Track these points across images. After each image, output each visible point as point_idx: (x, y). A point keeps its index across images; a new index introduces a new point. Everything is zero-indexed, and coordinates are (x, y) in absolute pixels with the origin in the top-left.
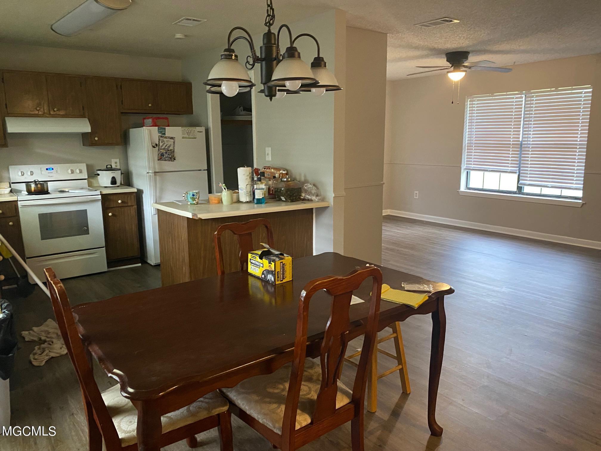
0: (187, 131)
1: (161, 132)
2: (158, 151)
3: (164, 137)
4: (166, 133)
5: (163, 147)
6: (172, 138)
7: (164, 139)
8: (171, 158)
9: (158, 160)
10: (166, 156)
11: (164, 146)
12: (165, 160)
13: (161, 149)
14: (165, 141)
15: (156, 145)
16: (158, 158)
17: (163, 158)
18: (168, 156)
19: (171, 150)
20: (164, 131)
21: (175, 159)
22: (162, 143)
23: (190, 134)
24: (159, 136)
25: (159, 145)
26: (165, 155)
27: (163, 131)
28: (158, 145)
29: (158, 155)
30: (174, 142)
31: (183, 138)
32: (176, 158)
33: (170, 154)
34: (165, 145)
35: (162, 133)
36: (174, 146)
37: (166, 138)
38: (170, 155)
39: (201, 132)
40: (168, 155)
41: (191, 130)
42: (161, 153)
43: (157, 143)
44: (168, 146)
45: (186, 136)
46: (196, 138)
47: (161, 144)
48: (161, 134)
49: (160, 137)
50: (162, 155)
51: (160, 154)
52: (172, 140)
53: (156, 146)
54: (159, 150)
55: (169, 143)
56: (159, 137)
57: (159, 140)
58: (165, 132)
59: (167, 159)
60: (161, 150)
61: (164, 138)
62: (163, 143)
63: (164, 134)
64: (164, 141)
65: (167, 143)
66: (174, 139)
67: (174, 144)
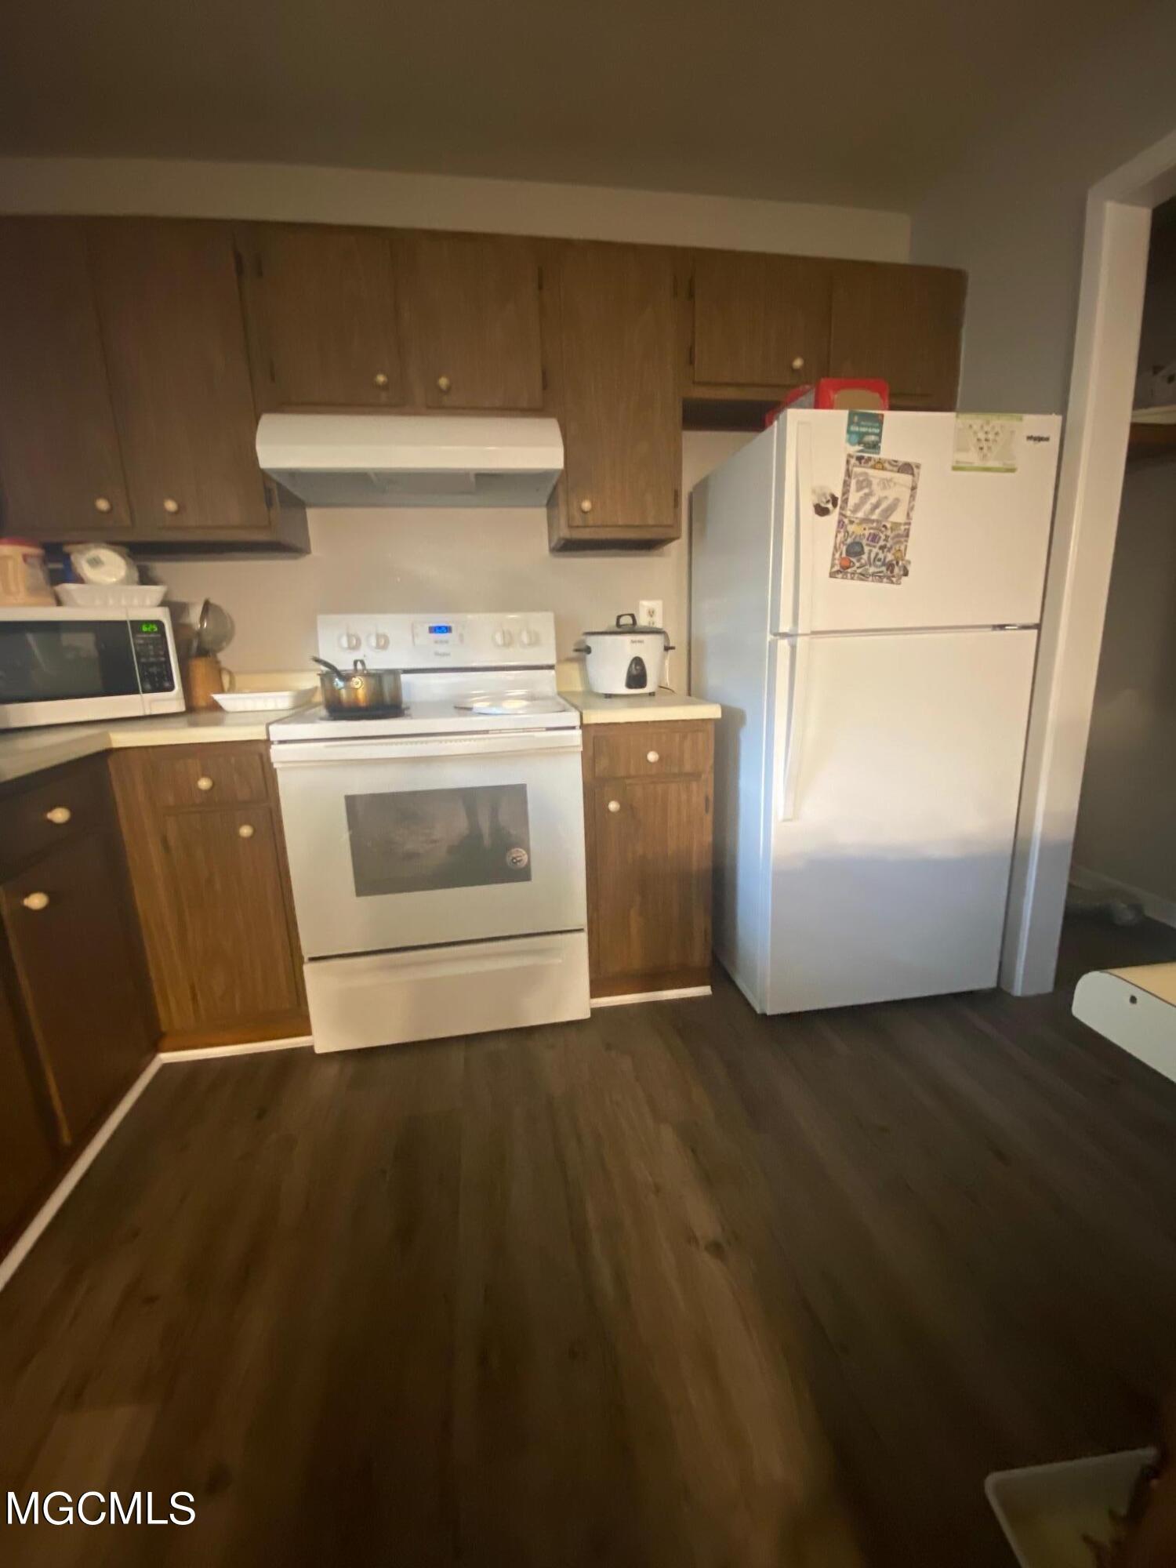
0: (982, 436)
1: (862, 435)
2: (838, 532)
3: (872, 463)
4: (883, 445)
5: (860, 515)
6: (907, 468)
7: (871, 472)
8: (890, 567)
9: (832, 575)
10: (873, 556)
11: (867, 507)
12: (864, 576)
13: (851, 522)
14: (875, 482)
15: (834, 500)
16: (832, 566)
17: (857, 564)
18: (881, 556)
19: (896, 525)
20: (877, 431)
21: (906, 574)
22: (859, 489)
23: (989, 448)
24: (850, 456)
25: (846, 501)
26: (866, 549)
27: (870, 430)
28: (839, 502)
29: (836, 549)
30: (914, 488)
31: (955, 469)
32: (911, 569)
34: (873, 500)
35: (866, 441)
36: (911, 508)
37: (880, 465)
38: (889, 550)
40: (882, 548)
41: (997, 429)
42: (849, 541)
45: (972, 457)
46: (1012, 470)
47: (854, 498)
48: (860, 448)
49: (853, 461)
50: (854, 550)
51: (844, 549)
52: (906, 479)
53: (830, 506)
54: (841, 524)
55: (891, 494)
56: (848, 462)
57: (848, 474)
58: (879, 435)
59: (872, 570)
60: (851, 528)
61: (873, 467)
62: (866, 491)
63: (875, 447)
64: (869, 484)
65: (883, 494)
66: (915, 470)
67: (913, 497)
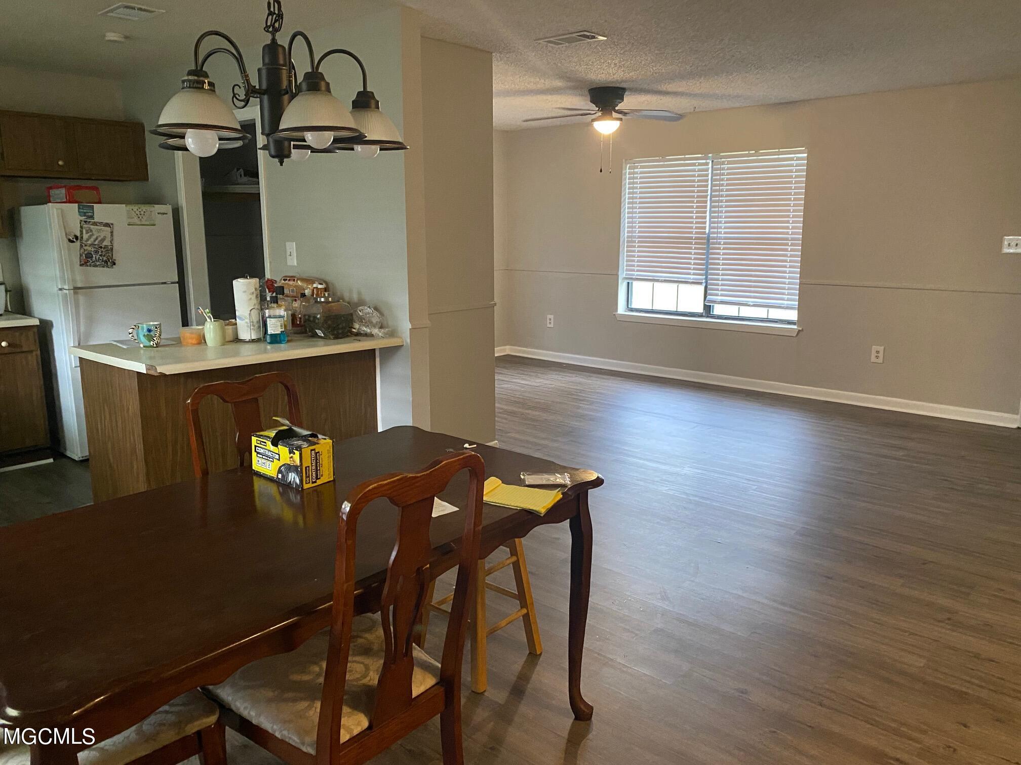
0: (139, 213)
1: (85, 213)
2: (80, 249)
3: (91, 223)
4: (95, 216)
5: (89, 242)
6: (107, 225)
7: (92, 227)
8: (106, 262)
9: (81, 265)
10: (97, 258)
11: (92, 239)
12: (95, 266)
13: (86, 245)
14: (94, 231)
15: (77, 238)
16: (80, 262)
17: (91, 261)
18: (101, 258)
19: (106, 247)
20: (92, 211)
21: (115, 264)
22: (87, 233)
23: (142, 217)
24: (81, 221)
25: (82, 238)
26: (94, 256)
27: (88, 211)
28: (79, 238)
29: (81, 255)
30: (112, 232)
31: (129, 225)
32: (116, 262)
33: (103, 254)
34: (94, 237)
35: (88, 216)
36: (112, 240)
37: (95, 224)
38: (104, 256)
39: (164, 214)
40: (101, 255)
41: (144, 210)
42: (86, 252)
43: (78, 234)
44: (99, 239)
45: (136, 220)
46: (154, 225)
47: (85, 236)
48: (85, 217)
49: (83, 223)
50: (89, 256)
51: (84, 255)
52: (108, 229)
53: (75, 240)
54: (81, 246)
55: (102, 235)
56: (80, 223)
57: (81, 227)
58: (93, 213)
59: (98, 263)
60: (85, 248)
61: (91, 225)
62: (91, 233)
63: (92, 217)
64: (91, 231)
65: (99, 234)
66: (111, 226)
67: (112, 235)
